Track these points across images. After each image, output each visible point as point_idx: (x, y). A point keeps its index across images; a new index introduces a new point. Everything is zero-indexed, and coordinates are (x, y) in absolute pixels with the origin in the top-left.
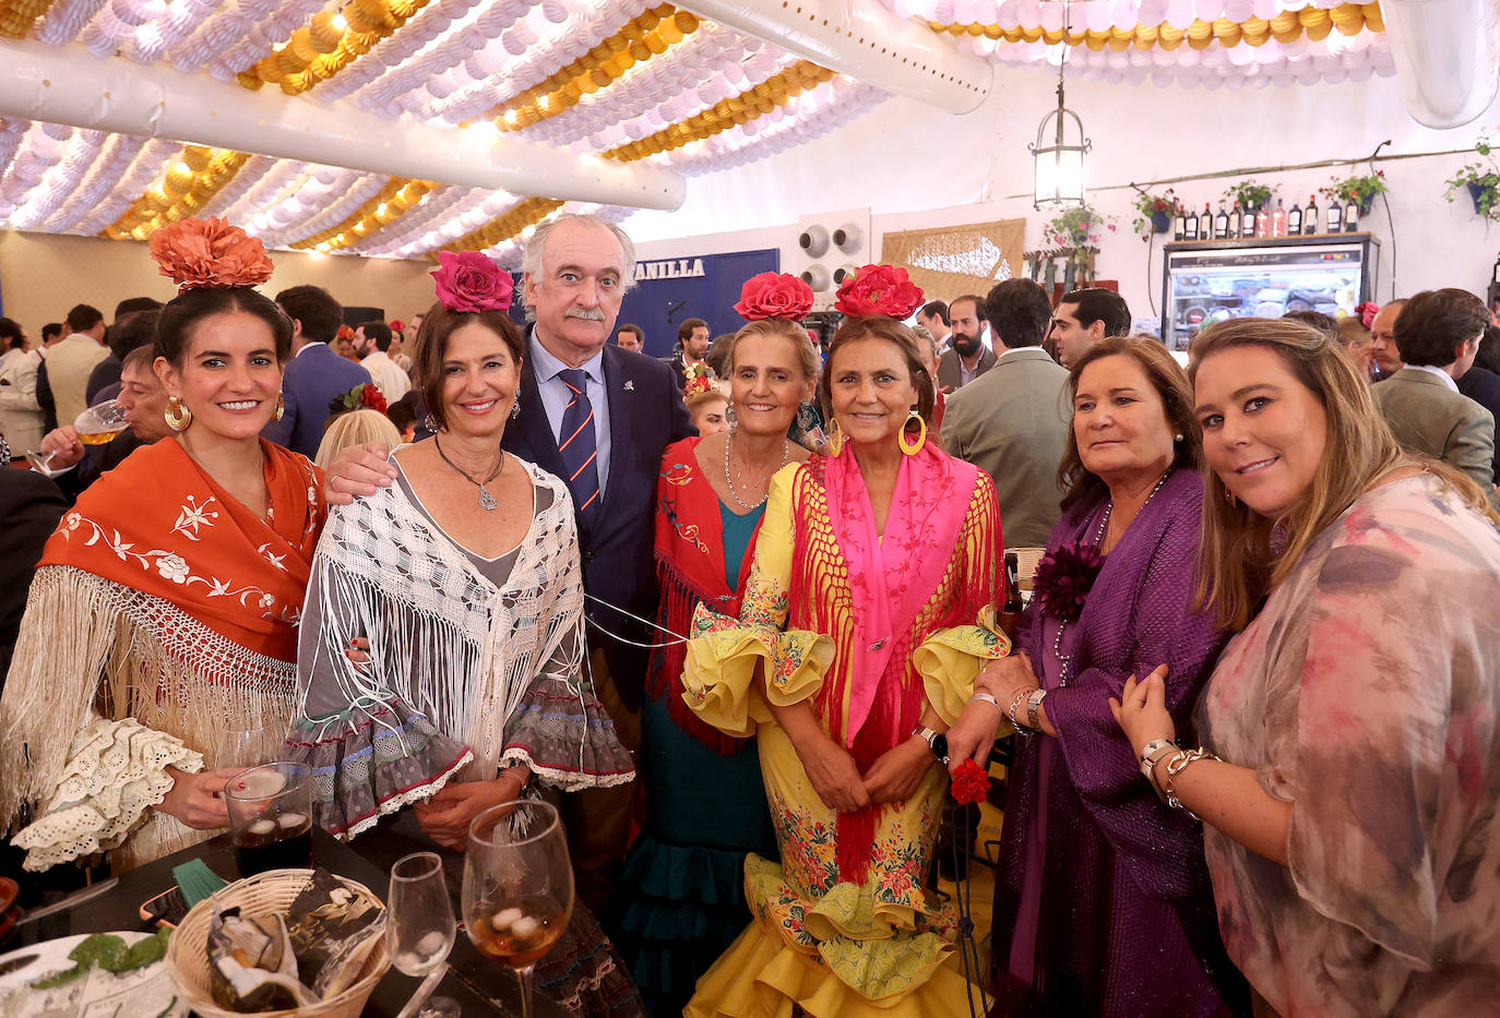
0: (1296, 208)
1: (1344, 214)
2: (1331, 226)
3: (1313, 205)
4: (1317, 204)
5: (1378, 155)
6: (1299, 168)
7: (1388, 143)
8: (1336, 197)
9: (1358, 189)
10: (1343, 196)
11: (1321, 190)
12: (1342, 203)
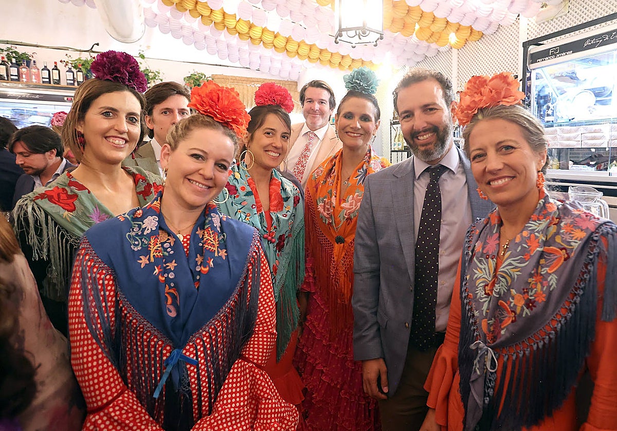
0: (45, 68)
1: (75, 77)
2: (69, 82)
3: (56, 68)
4: (58, 68)
5: (93, 50)
6: (48, 47)
7: (98, 44)
8: (70, 66)
9: (83, 65)
10: (75, 67)
11: (61, 61)
12: (73, 69)
